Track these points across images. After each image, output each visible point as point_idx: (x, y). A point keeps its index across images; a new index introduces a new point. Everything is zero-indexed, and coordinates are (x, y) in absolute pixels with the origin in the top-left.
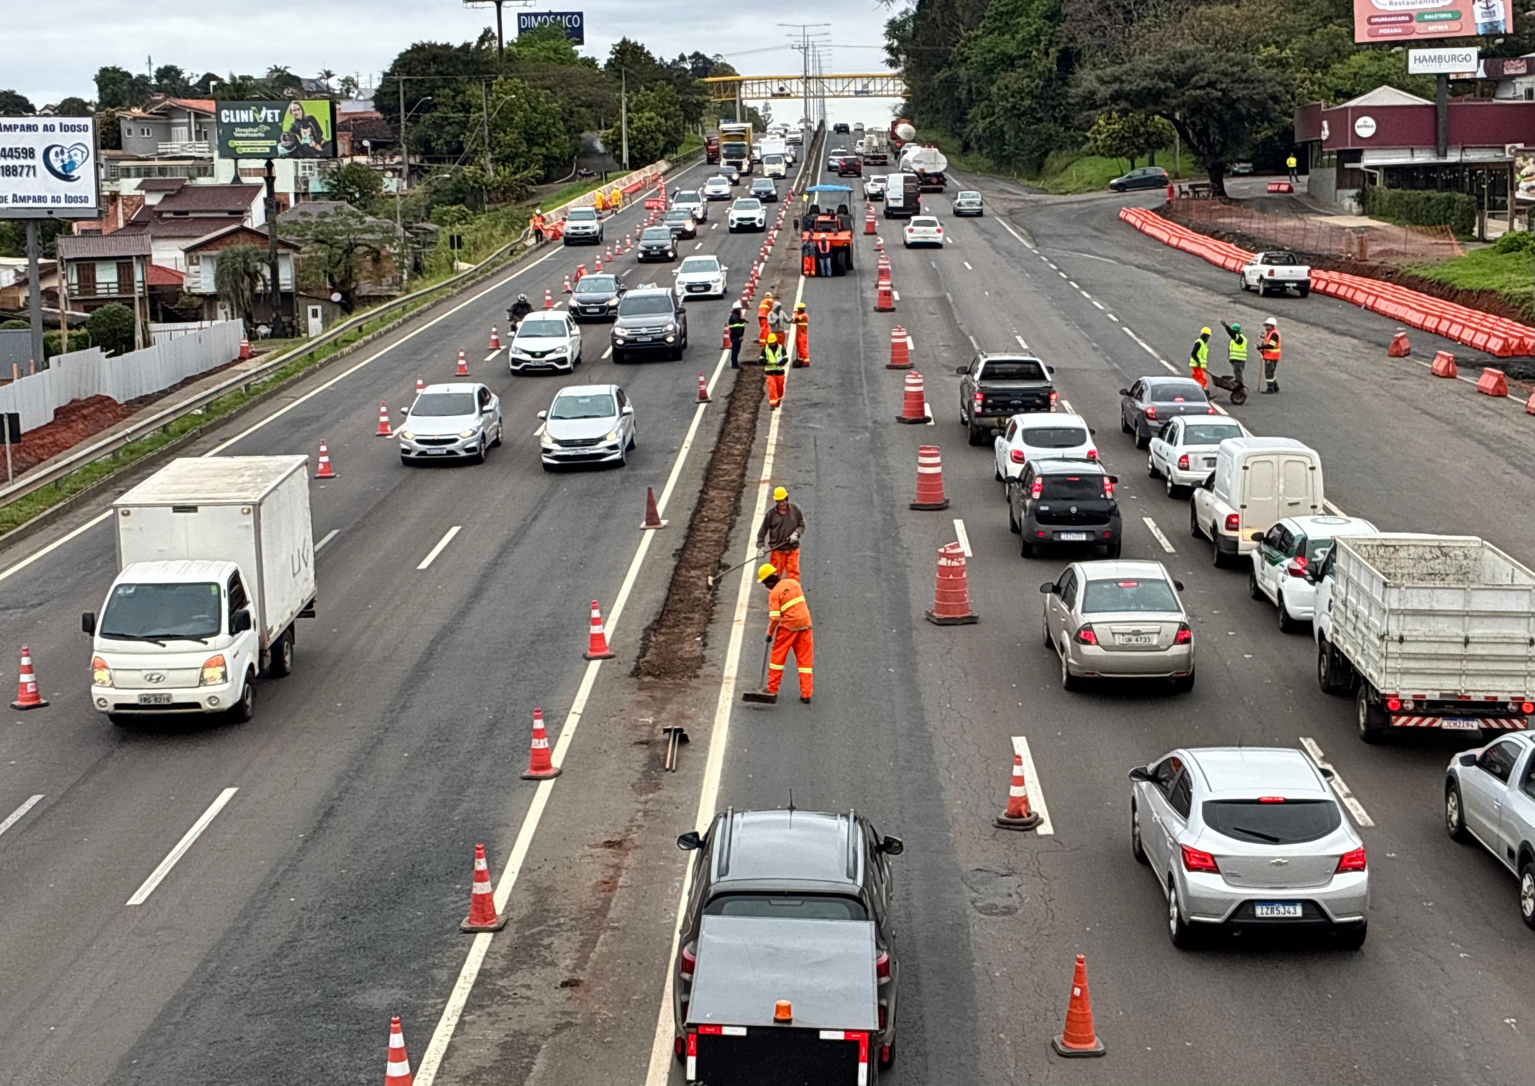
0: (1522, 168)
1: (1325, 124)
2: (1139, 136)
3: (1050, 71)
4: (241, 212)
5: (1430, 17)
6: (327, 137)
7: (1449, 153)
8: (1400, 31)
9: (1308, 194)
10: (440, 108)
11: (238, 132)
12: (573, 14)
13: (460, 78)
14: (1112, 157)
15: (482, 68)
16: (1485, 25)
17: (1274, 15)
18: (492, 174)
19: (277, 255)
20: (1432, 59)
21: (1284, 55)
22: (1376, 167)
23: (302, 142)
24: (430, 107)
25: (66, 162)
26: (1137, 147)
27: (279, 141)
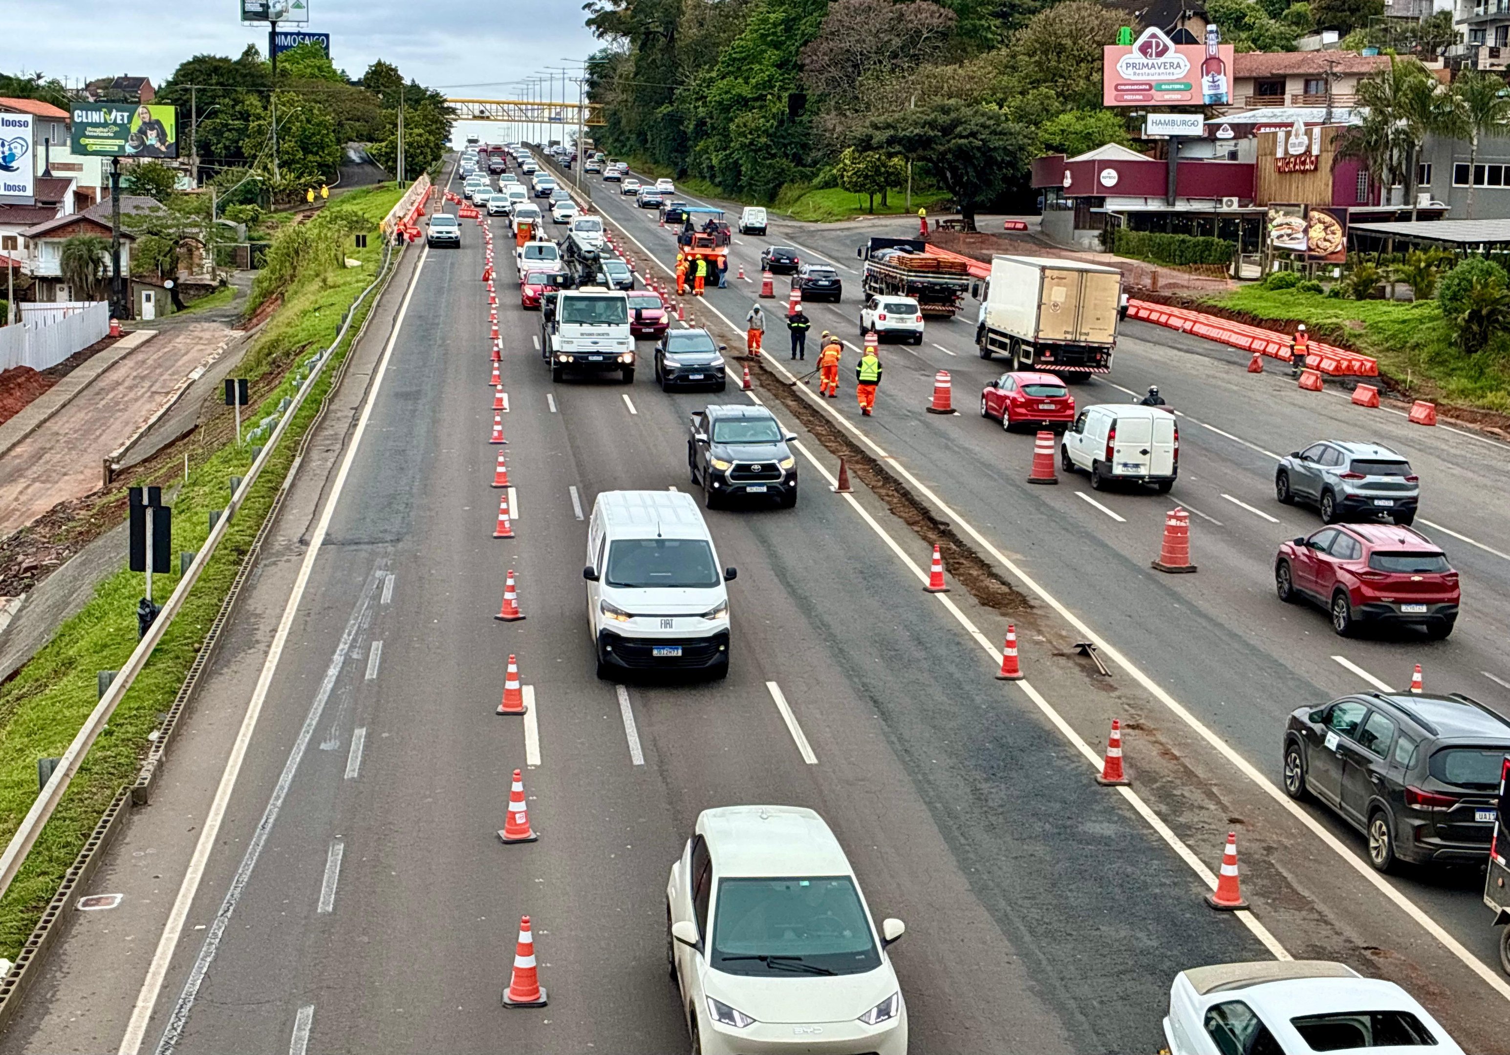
0: (1274, 219)
1: (1068, 173)
2: (881, 174)
3: (783, 113)
4: (54, 203)
5: (1167, 87)
6: (171, 139)
7: (1177, 203)
8: (1141, 97)
9: (1042, 232)
10: (220, 115)
11: (89, 131)
12: (320, 35)
13: (238, 89)
14: (856, 191)
15: (259, 81)
16: (1211, 96)
17: (990, 76)
18: (278, 177)
19: (119, 244)
20: (1166, 123)
21: (1003, 111)
22: (1121, 213)
23: (148, 143)
24: (214, 114)
25: (7, 153)
26: (878, 184)
27: (127, 141)
